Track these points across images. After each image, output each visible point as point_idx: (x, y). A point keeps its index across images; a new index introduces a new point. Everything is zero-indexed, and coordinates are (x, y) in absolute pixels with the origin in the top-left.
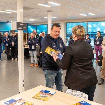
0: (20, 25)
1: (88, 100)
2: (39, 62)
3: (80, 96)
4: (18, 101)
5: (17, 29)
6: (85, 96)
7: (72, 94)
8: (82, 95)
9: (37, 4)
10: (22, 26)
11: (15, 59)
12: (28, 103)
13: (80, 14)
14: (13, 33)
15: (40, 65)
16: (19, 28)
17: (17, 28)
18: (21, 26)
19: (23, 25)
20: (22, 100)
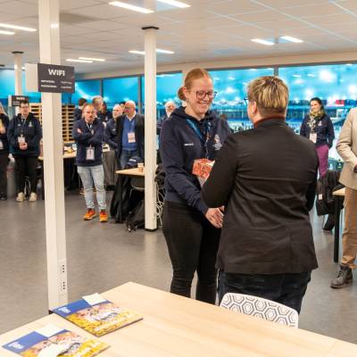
0: (51, 72)
1: (299, 327)
2: (115, 204)
3: (271, 314)
4: (54, 339)
5: (41, 89)
6: (286, 317)
7: (242, 310)
8: (277, 312)
9: (107, 3)
10: (57, 79)
11: (28, 196)
12: (90, 344)
13: (253, 40)
14: (22, 105)
15: (117, 216)
16: (48, 84)
17: (40, 83)
18: (53, 77)
19: (60, 72)
20: (68, 333)
